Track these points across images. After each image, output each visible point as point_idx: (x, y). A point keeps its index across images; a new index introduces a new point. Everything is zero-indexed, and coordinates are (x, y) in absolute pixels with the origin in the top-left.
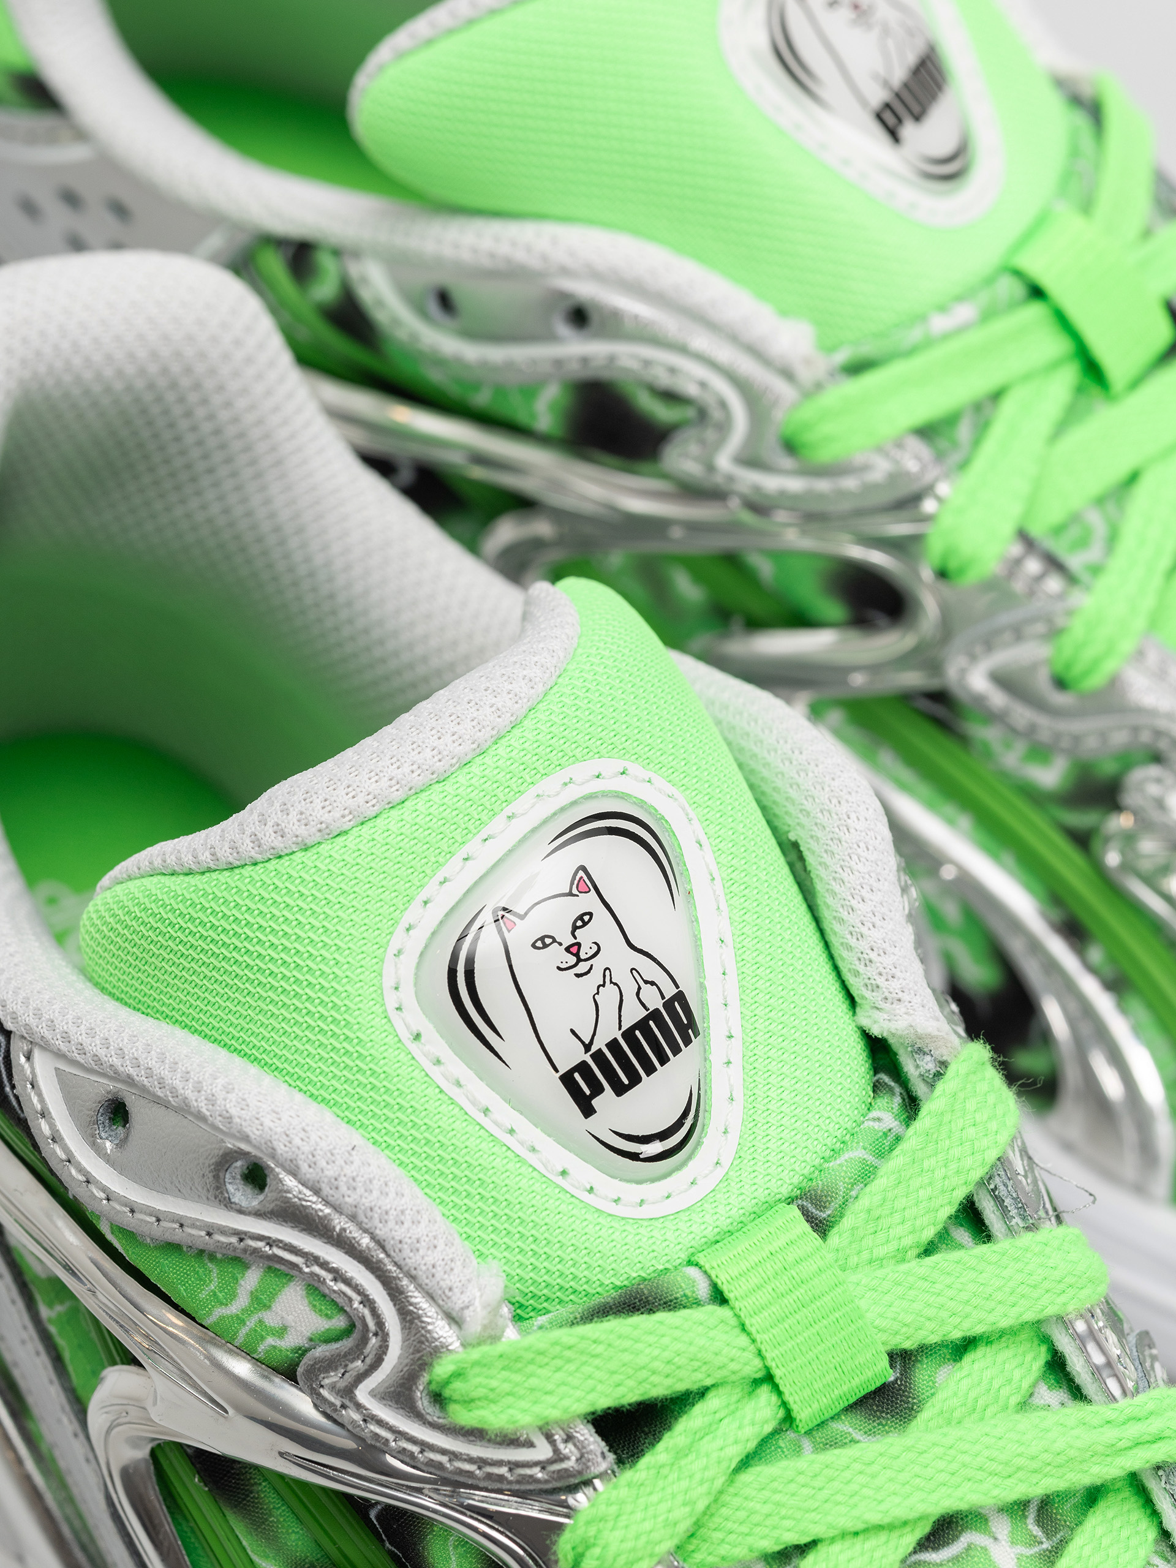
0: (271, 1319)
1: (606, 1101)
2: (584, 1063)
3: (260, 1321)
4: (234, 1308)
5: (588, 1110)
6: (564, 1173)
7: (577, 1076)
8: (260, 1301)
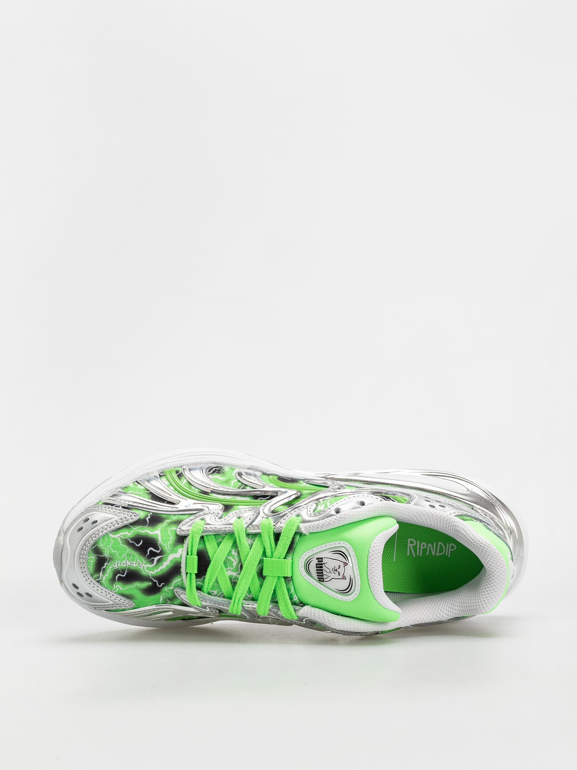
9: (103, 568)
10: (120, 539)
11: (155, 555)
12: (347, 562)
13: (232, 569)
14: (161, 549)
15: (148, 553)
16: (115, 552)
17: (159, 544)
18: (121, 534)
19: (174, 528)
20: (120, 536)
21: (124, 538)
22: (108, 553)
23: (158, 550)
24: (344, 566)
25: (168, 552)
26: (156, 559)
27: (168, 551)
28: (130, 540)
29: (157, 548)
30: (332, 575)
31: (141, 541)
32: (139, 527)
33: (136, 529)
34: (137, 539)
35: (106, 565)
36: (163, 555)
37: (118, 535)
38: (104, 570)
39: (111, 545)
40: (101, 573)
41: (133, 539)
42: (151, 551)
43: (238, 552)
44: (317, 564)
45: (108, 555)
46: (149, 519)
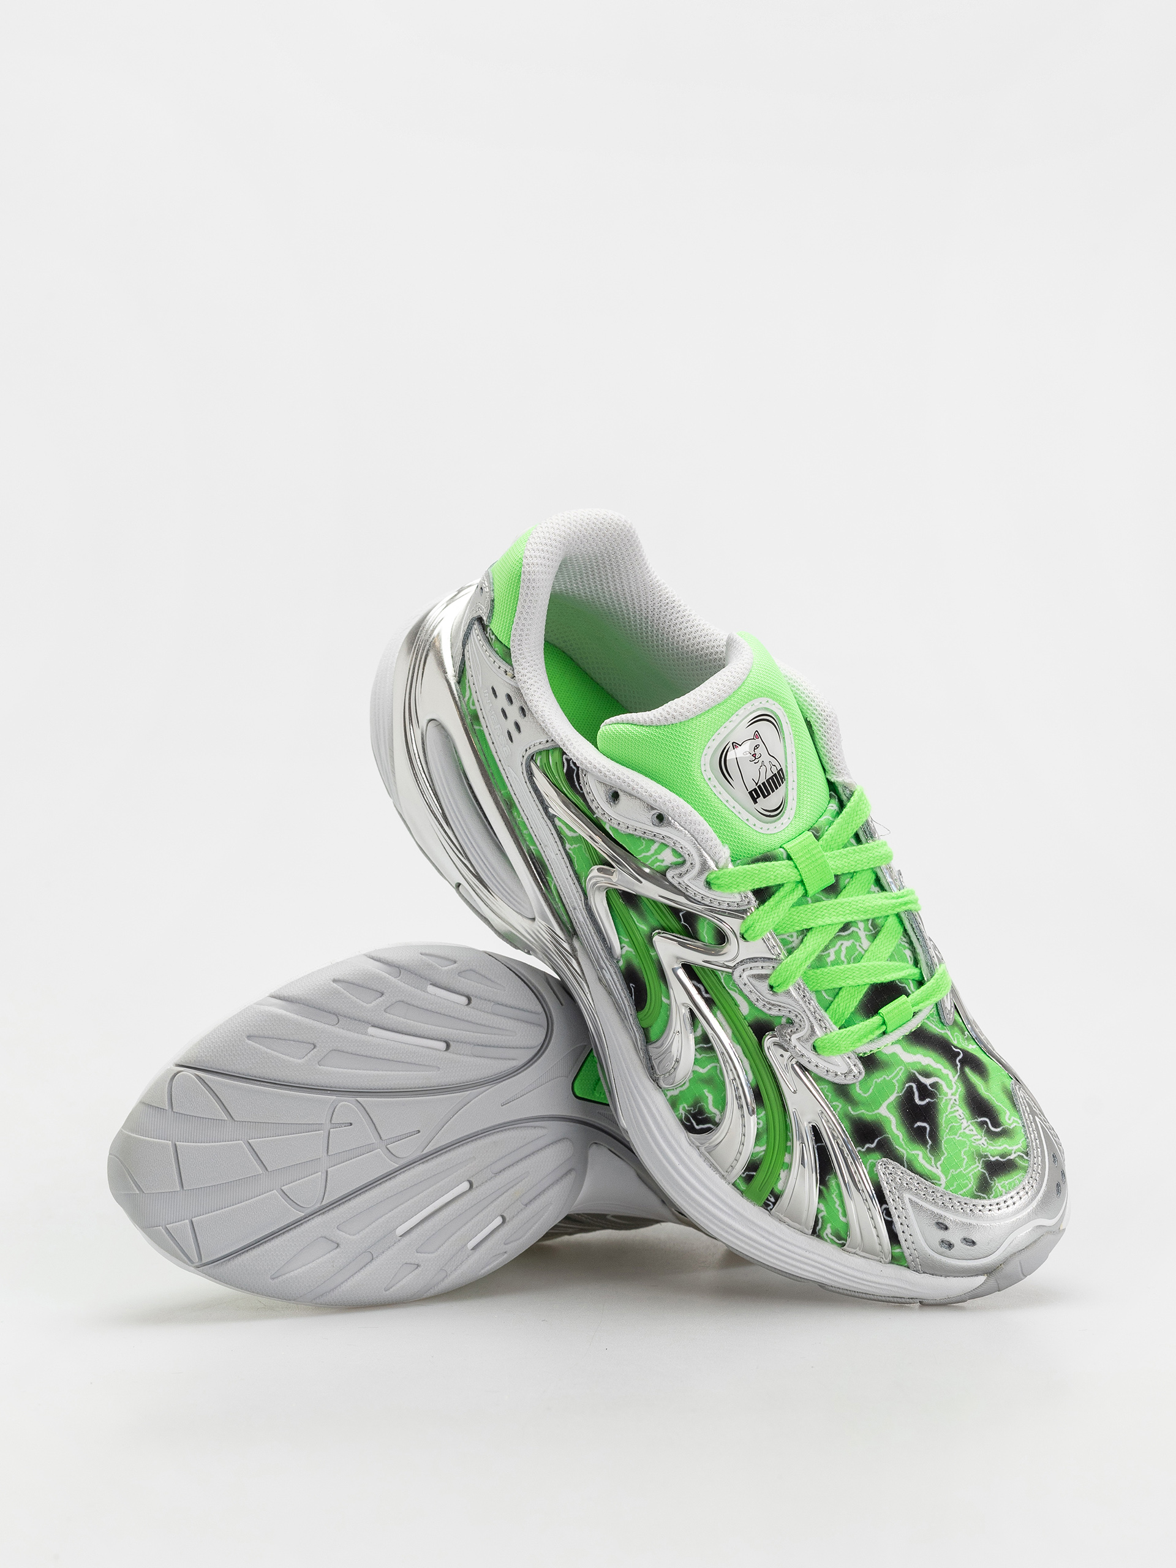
0: (659, 857)
1: (761, 800)
2: (755, 789)
3: (656, 858)
4: (648, 854)
5: (755, 802)
6: (747, 820)
7: (753, 792)
8: (658, 852)
9: (1001, 1160)
10: (939, 1164)
11: (922, 1088)
12: (730, 744)
13: (857, 944)
14: (907, 1082)
15: (928, 1100)
16: (965, 1157)
17: (901, 1092)
18: (930, 1168)
19: (858, 1091)
20: (934, 1165)
21: (933, 1158)
22: (975, 1166)
23: (911, 1087)
24: (740, 745)
25: (903, 1068)
26: (927, 1082)
27: (901, 1069)
28: (928, 1146)
29: (909, 1093)
30: (765, 758)
31: (919, 1127)
32: (897, 1147)
33: (904, 1149)
34: (918, 1136)
35: (993, 1157)
36: (914, 1073)
37: (934, 1170)
38: (1002, 1156)
39: (959, 1170)
40: (1011, 1157)
41: (925, 1143)
42: (922, 1098)
43: (826, 948)
44: (765, 797)
45: (977, 1164)
46: (872, 1143)
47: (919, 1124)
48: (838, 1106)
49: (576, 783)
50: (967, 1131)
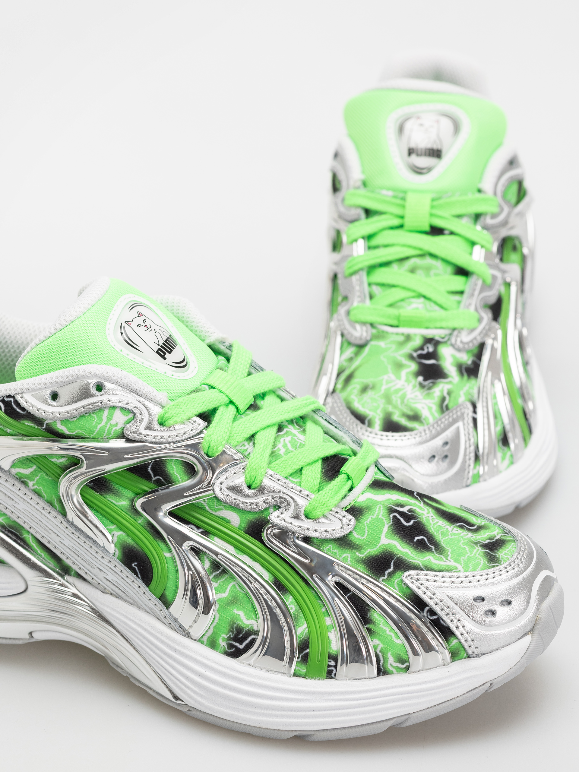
0: (113, 422)
1: (167, 355)
3: (111, 424)
4: (103, 424)
5: (165, 359)
6: (165, 373)
7: (159, 351)
8: (109, 419)
9: (491, 541)
10: (449, 558)
11: (402, 514)
12: (124, 324)
13: (295, 438)
14: (390, 514)
15: (412, 521)
16: (465, 547)
17: (390, 522)
18: (445, 563)
19: (356, 537)
20: (447, 560)
21: (442, 556)
22: (476, 550)
23: (395, 517)
24: (132, 322)
25: (382, 506)
26: (405, 510)
27: (380, 507)
28: (433, 550)
29: (396, 521)
30: (156, 327)
31: (418, 540)
32: (410, 560)
33: (416, 560)
34: (421, 546)
35: (485, 541)
36: (391, 507)
37: (448, 563)
38: (490, 539)
39: (466, 556)
40: (498, 537)
41: (429, 549)
42: (408, 521)
43: (275, 445)
44: (170, 353)
45: (477, 548)
46: (390, 567)
47: (416, 539)
48: (347, 557)
49: (18, 410)
50: (454, 531)
